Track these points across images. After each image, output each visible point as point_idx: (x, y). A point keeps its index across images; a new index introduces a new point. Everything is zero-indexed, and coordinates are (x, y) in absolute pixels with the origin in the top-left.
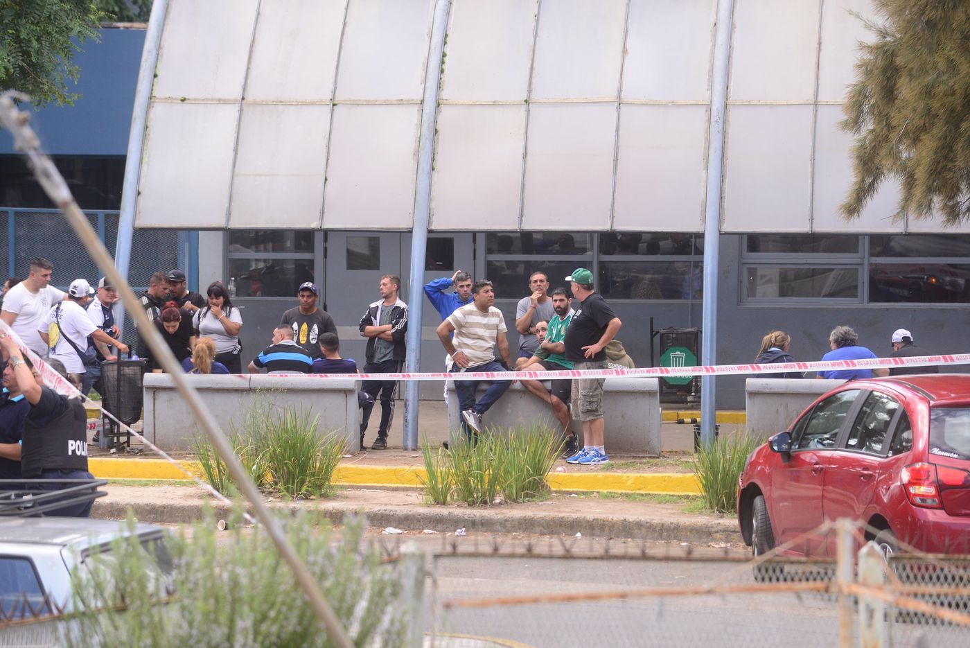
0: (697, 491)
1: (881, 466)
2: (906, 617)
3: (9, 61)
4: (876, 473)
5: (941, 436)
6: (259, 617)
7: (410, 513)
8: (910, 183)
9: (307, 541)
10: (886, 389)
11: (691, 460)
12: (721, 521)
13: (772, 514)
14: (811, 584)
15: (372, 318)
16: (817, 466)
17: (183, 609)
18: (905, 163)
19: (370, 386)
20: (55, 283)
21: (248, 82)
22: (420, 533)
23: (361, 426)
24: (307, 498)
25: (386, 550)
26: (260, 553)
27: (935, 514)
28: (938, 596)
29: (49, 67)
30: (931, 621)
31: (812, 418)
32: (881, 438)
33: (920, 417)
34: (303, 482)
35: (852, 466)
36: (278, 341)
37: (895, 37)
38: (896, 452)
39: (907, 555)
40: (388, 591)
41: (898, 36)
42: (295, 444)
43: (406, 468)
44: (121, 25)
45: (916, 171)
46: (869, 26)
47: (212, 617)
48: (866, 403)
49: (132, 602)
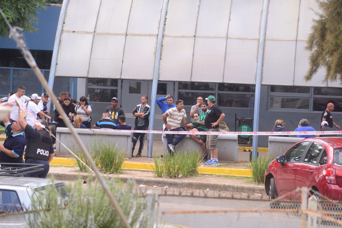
0: (250, 175)
1: (316, 169)
2: (324, 222)
3: (13, 16)
4: (314, 171)
5: (338, 159)
6: (97, 214)
7: (149, 180)
8: (329, 69)
9: (114, 188)
10: (319, 142)
11: (249, 165)
12: (258, 186)
13: (277, 184)
14: (291, 210)
15: (137, 110)
16: (293, 168)
17: (70, 211)
18: (327, 62)
19: (136, 135)
20: (26, 95)
21: (97, 26)
22: (152, 187)
23: (132, 148)
24: (113, 173)
25: (142, 192)
26: (97, 192)
27: (334, 186)
28: (336, 216)
29: (28, 18)
30: (333, 224)
31: (292, 151)
32: (316, 159)
33: (330, 152)
34: (111, 167)
35: (305, 168)
36: (104, 118)
37: (326, 18)
38: (321, 164)
39: (326, 201)
40: (142, 207)
41: (327, 17)
42: (109, 154)
43: (148, 164)
44: (52, 5)
45: (332, 65)
46: (316, 14)
47: (80, 214)
48: (311, 147)
49: (52, 208)
